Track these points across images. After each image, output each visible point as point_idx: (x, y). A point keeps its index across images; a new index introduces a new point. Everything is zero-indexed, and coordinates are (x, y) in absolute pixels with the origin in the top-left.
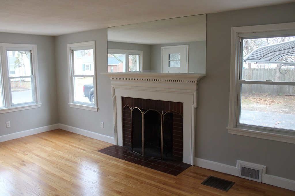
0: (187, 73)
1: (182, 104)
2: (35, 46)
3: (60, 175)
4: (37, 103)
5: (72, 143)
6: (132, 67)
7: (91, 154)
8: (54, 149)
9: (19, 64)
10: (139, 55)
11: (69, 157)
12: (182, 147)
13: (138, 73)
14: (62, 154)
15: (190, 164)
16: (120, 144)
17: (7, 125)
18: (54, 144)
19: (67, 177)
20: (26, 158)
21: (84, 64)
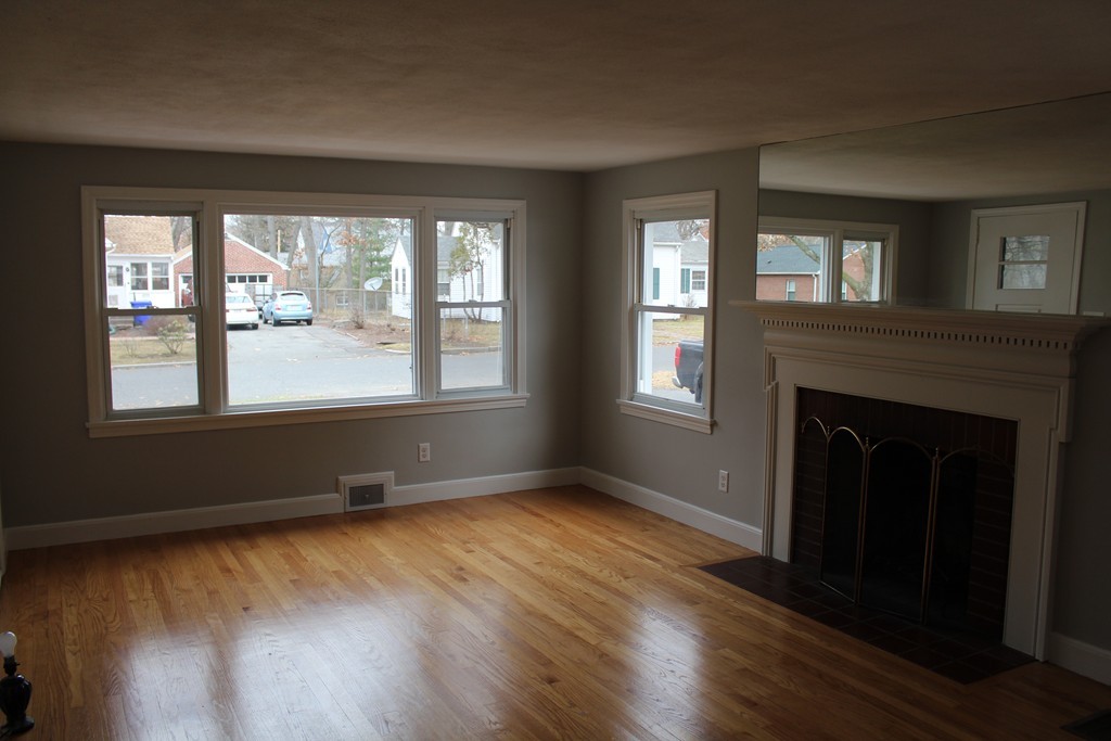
0: (1073, 312)
1: (1013, 425)
2: (520, 205)
3: (567, 623)
4: (515, 391)
5: (617, 532)
6: (862, 285)
7: (676, 576)
8: (556, 546)
9: (465, 261)
10: (883, 241)
11: (604, 575)
12: (1003, 585)
13: (877, 306)
14: (581, 563)
15: (1031, 654)
16: (782, 553)
17: (421, 453)
18: (557, 531)
19: (589, 633)
20: (470, 561)
21: (685, 267)
